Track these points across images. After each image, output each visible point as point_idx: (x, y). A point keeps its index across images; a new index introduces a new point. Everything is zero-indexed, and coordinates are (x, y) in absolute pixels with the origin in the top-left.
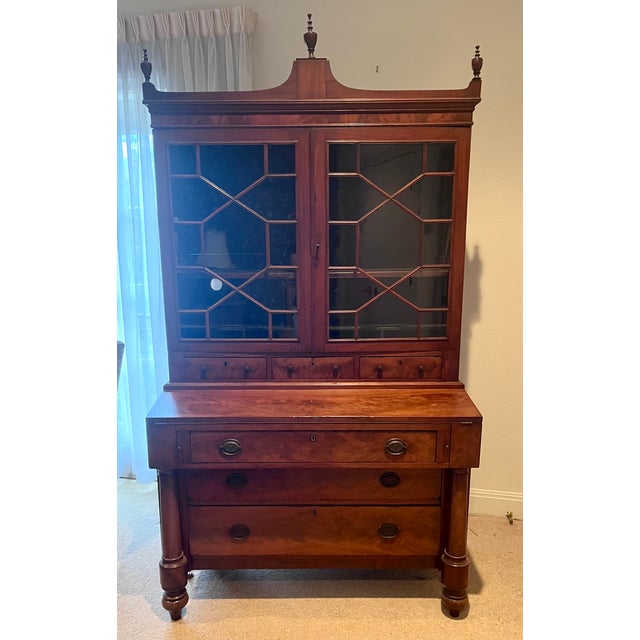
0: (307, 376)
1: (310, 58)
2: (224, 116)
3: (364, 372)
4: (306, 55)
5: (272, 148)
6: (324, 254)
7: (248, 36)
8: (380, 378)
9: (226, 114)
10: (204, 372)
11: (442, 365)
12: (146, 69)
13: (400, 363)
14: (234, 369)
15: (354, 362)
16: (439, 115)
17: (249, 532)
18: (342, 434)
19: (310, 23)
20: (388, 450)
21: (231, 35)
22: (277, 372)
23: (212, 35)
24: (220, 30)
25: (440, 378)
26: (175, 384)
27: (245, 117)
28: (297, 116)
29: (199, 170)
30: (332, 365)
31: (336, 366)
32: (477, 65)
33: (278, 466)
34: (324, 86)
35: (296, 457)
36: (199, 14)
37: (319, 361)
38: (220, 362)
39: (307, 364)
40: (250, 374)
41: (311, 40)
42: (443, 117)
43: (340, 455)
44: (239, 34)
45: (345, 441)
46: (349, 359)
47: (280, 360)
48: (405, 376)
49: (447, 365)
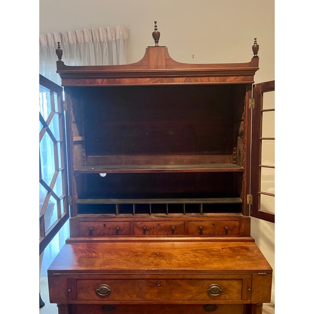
0: (155, 233)
1: (156, 46)
2: (105, 79)
3: (191, 230)
4: (154, 44)
7: (124, 40)
8: (201, 234)
9: (107, 78)
10: (91, 231)
11: (240, 226)
12: (59, 53)
13: (214, 225)
14: (110, 229)
15: (184, 224)
16: (233, 78)
18: (179, 281)
19: (156, 26)
20: (209, 292)
21: (116, 40)
22: (137, 230)
23: (105, 40)
24: (110, 38)
25: (239, 235)
26: (73, 239)
27: (117, 80)
28: (148, 79)
30: (171, 226)
31: (173, 227)
32: (255, 49)
33: (135, 303)
34: (164, 62)
35: (148, 296)
36: (99, 29)
37: (163, 224)
38: (101, 225)
39: (156, 226)
40: (120, 232)
41: (156, 36)
42: (236, 79)
43: (177, 295)
44: (119, 39)
45: (180, 285)
46: (182, 222)
47: (138, 223)
48: (216, 233)
49: (243, 226)
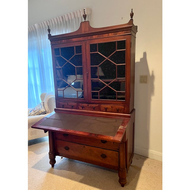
0: (87, 109)
1: (85, 21)
2: (65, 40)
3: (101, 109)
5: (76, 47)
6: (90, 75)
8: (106, 111)
10: (63, 106)
11: (124, 109)
12: (49, 31)
13: (112, 107)
14: (69, 105)
15: (99, 106)
16: (120, 32)
17: (69, 149)
19: (84, 12)
22: (80, 107)
25: (124, 113)
26: (57, 108)
27: (70, 39)
28: (82, 38)
29: (60, 54)
30: (93, 106)
32: (132, 15)
34: (88, 29)
37: (90, 105)
38: (66, 104)
39: (87, 106)
40: (73, 107)
42: (122, 33)
46: (98, 105)
47: (80, 104)
48: (113, 111)
49: (126, 109)
